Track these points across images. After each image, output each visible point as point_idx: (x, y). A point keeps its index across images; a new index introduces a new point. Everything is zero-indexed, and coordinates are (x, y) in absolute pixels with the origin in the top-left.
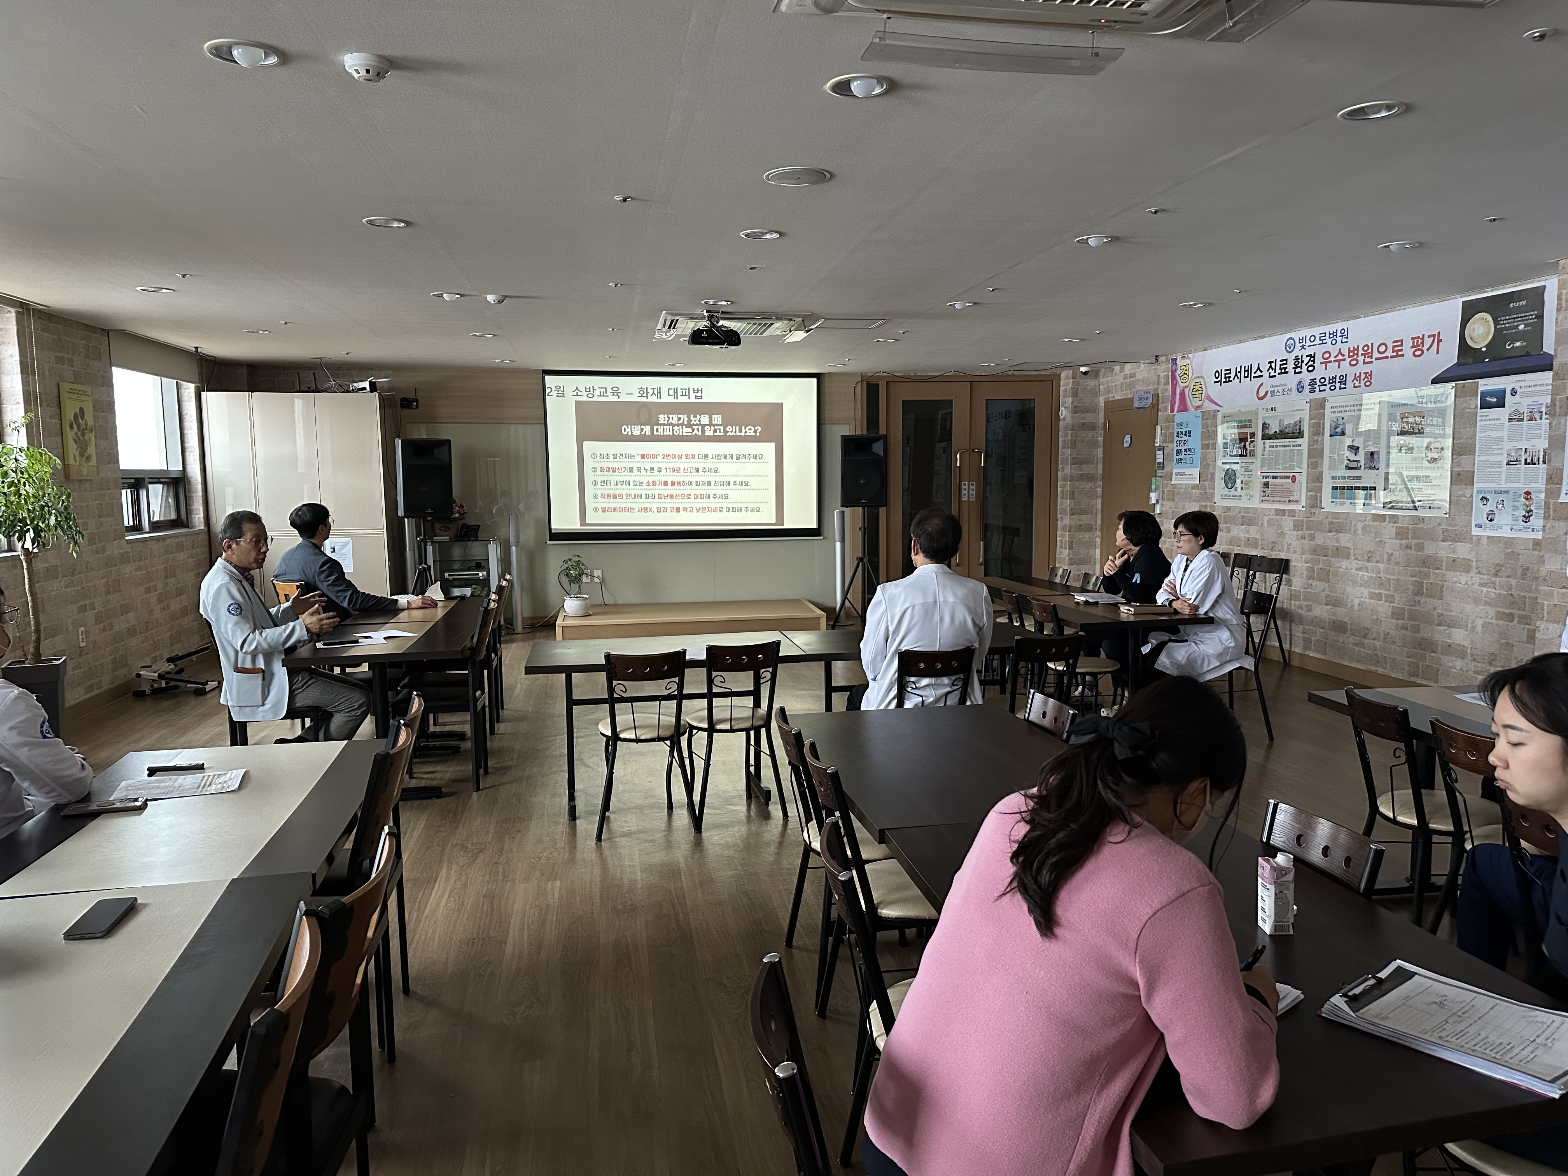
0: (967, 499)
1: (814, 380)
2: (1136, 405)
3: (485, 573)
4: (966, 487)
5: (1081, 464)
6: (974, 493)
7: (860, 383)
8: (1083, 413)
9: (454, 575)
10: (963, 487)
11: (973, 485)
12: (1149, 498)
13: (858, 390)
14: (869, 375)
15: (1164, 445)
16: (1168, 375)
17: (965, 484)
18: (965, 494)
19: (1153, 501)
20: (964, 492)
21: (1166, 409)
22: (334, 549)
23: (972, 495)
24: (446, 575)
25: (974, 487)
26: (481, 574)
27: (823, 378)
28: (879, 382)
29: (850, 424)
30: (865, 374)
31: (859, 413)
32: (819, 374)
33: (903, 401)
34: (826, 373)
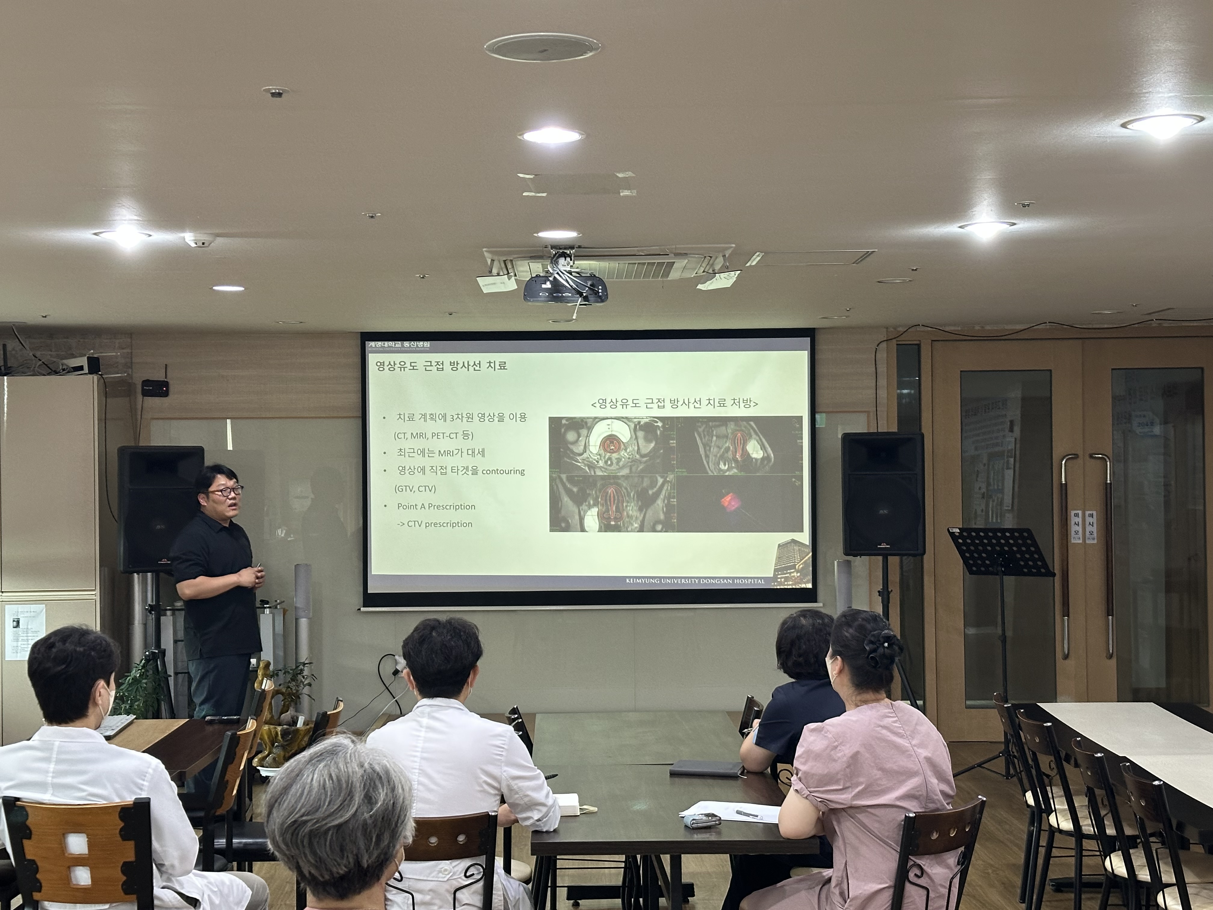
0: (1081, 542)
1: (807, 342)
4: (1079, 520)
6: (1094, 529)
7: (886, 345)
10: (1073, 520)
11: (1091, 516)
13: (882, 355)
14: (900, 329)
17: (1077, 515)
18: (1077, 533)
20: (1074, 528)
22: (18, 622)
23: (1091, 533)
25: (1094, 520)
27: (819, 337)
28: (920, 341)
29: (868, 412)
30: (895, 329)
31: (883, 394)
32: (813, 330)
33: (961, 371)
34: (824, 328)
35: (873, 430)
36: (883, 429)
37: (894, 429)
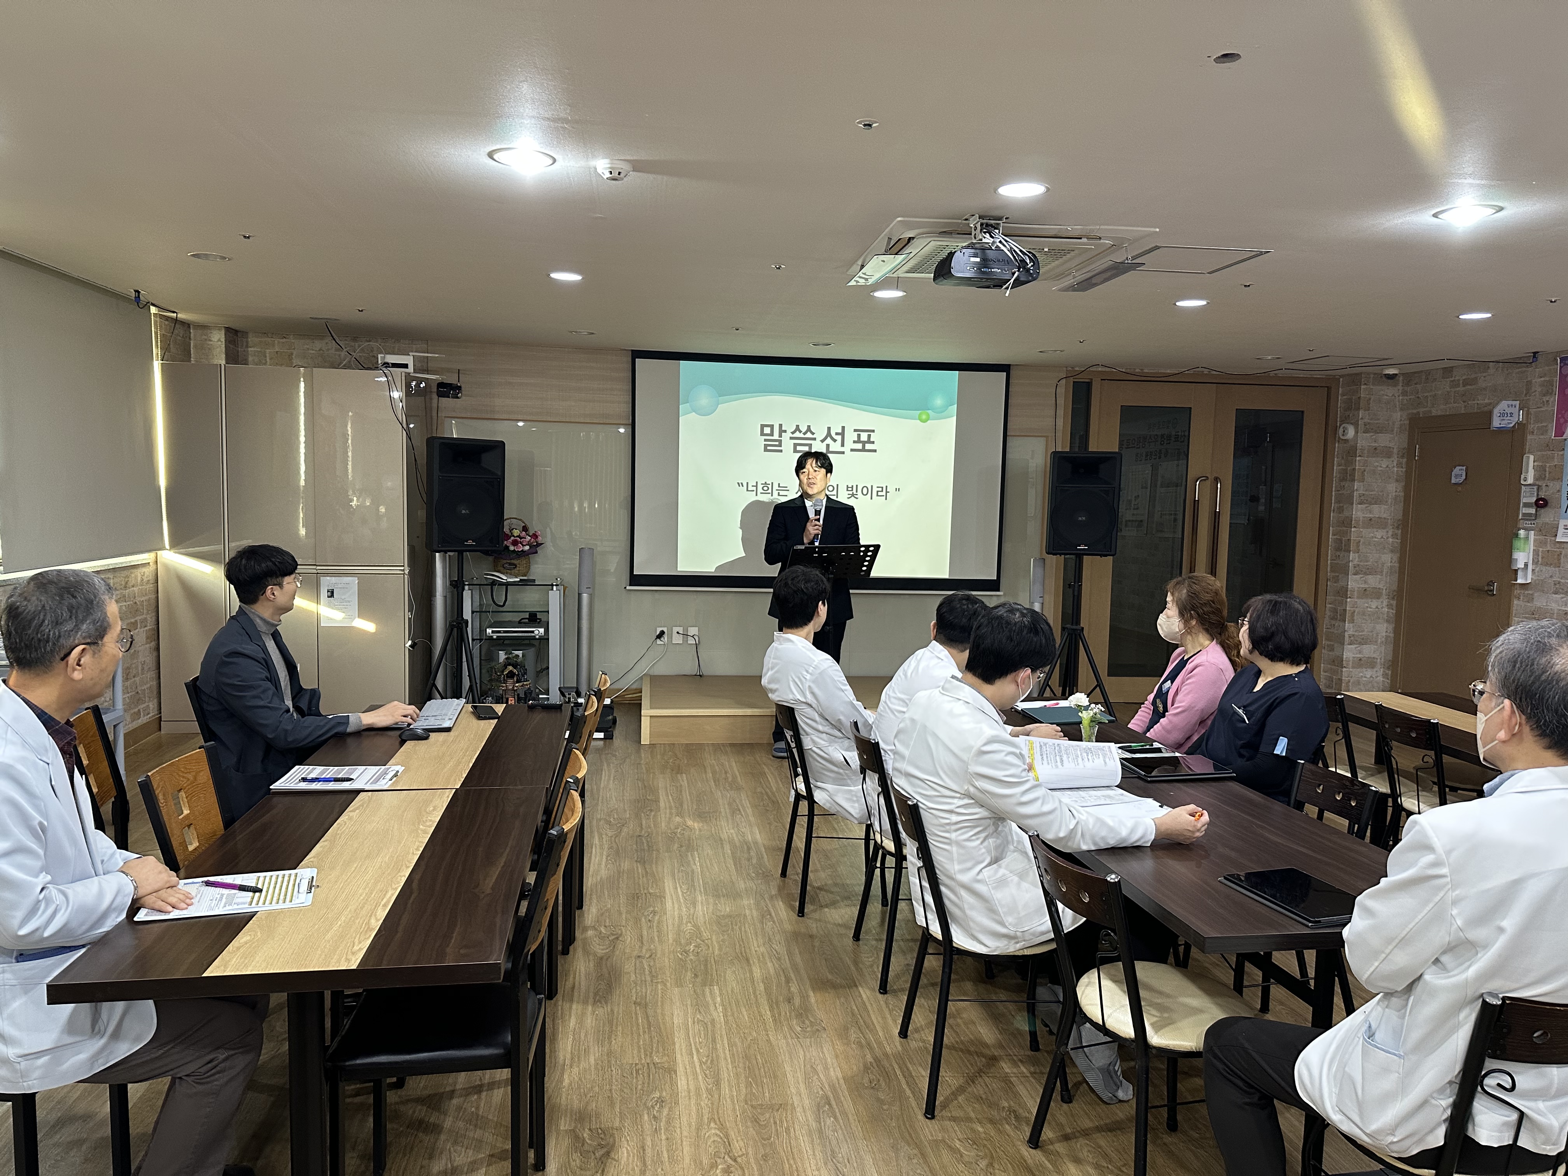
1: (1004, 375)
2: (1496, 423)
3: (542, 630)
5: (1371, 504)
7: (1064, 381)
8: (1376, 432)
9: (499, 632)
12: (1510, 560)
13: (1061, 390)
14: (1080, 369)
15: (1537, 483)
16: (1551, 383)
19: (1520, 565)
21: (1544, 431)
22: (332, 592)
24: (489, 631)
26: (537, 632)
27: (1013, 372)
28: (1092, 379)
29: (1047, 437)
30: (1072, 368)
31: (1060, 422)
32: (1009, 366)
33: (1121, 406)
34: (1017, 365)
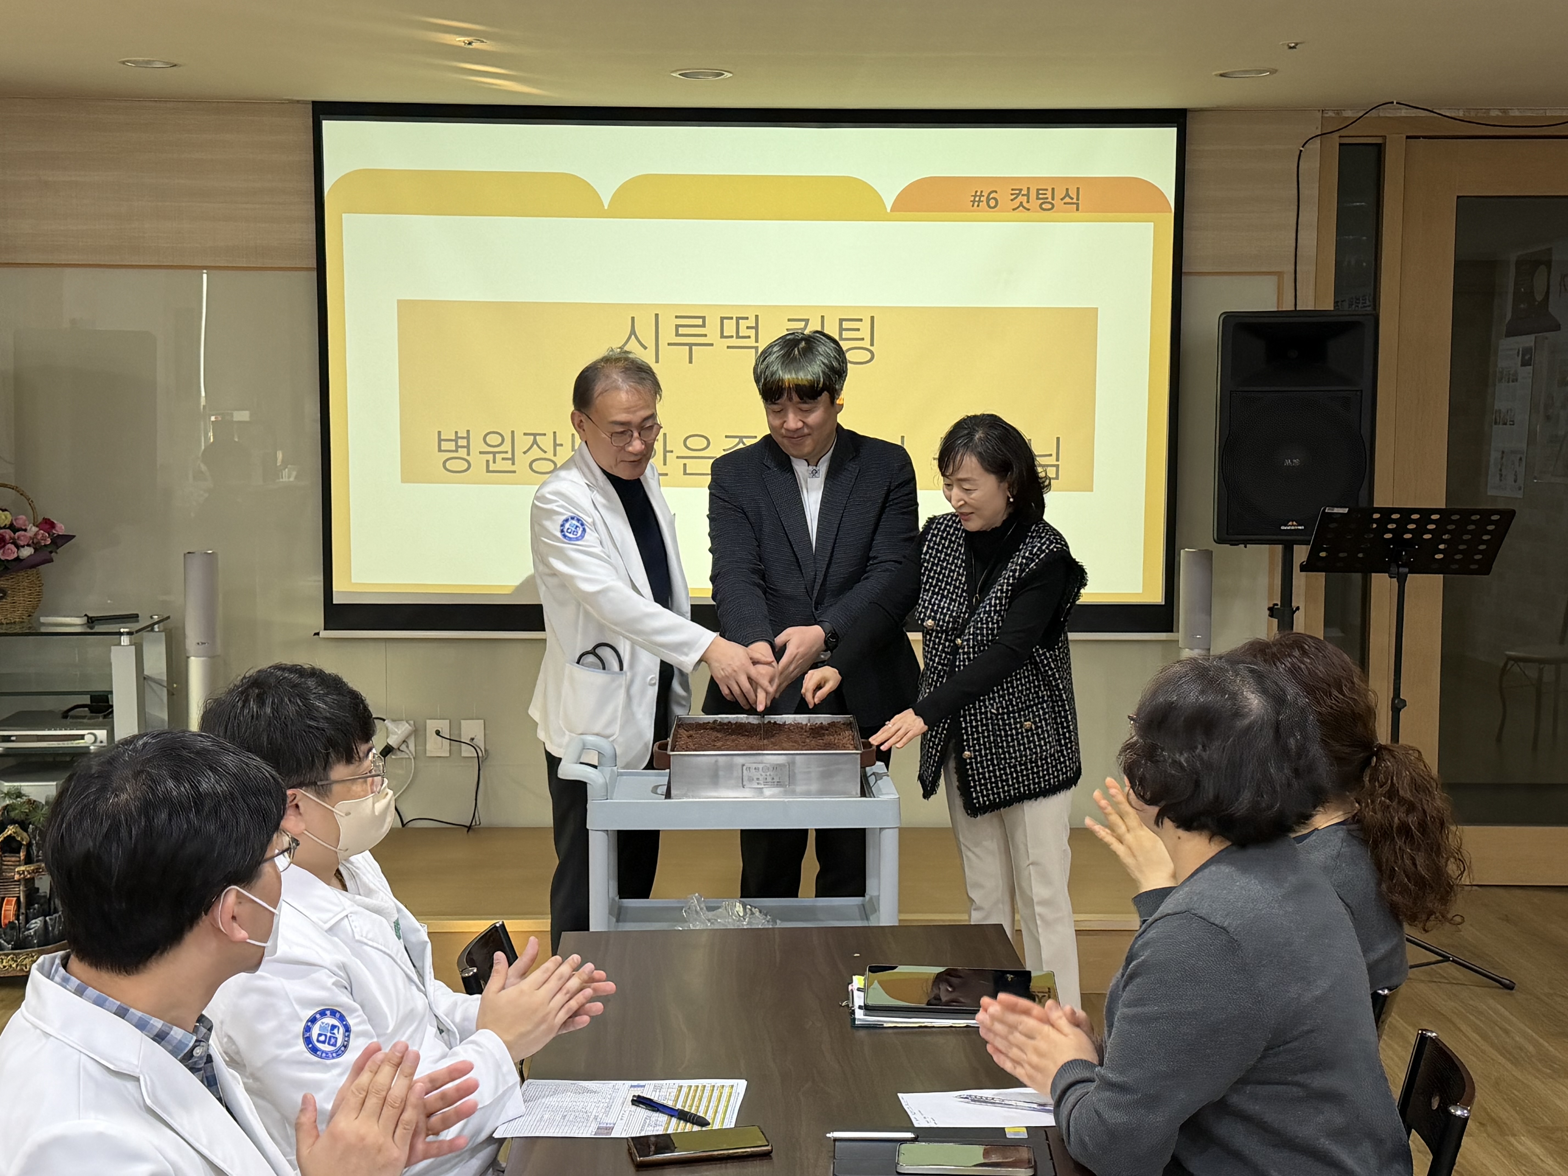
1: (1170, 134)
3: (101, 735)
7: (1316, 144)
13: (1311, 165)
14: (1348, 114)
26: (89, 739)
27: (1192, 125)
28: (1384, 137)
29: (1280, 274)
30: (1336, 112)
31: (1309, 241)
32: (1183, 112)
33: (1458, 197)
34: (1202, 110)
35: (1288, 306)
36: (1307, 303)
37: (1328, 304)
